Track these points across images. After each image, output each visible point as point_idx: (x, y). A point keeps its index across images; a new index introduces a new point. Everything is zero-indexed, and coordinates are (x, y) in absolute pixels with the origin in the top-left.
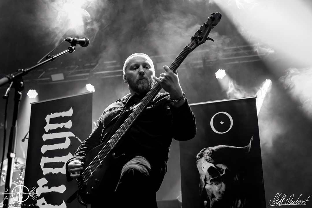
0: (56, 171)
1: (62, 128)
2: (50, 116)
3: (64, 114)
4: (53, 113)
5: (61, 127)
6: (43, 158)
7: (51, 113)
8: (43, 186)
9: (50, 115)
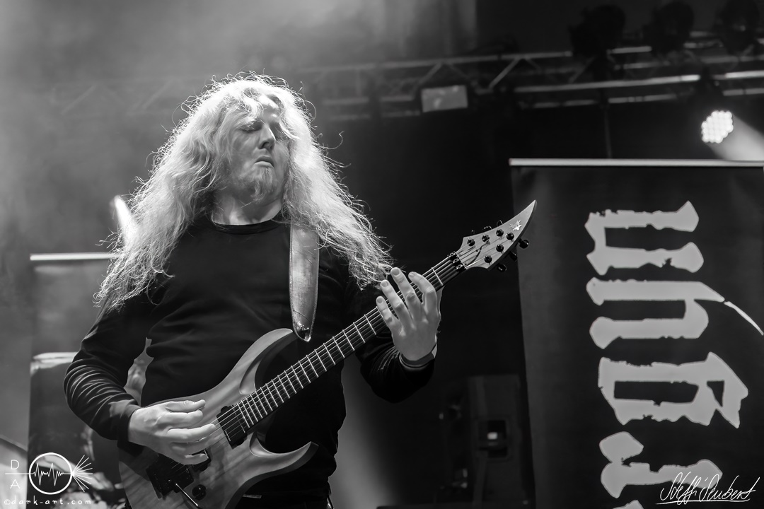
0: (668, 412)
1: (661, 266)
2: (602, 218)
3: (660, 220)
4: (614, 211)
5: (660, 263)
6: (605, 362)
7: (604, 210)
8: (627, 462)
9: (603, 215)
